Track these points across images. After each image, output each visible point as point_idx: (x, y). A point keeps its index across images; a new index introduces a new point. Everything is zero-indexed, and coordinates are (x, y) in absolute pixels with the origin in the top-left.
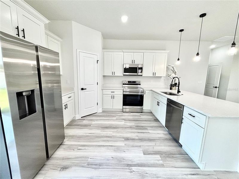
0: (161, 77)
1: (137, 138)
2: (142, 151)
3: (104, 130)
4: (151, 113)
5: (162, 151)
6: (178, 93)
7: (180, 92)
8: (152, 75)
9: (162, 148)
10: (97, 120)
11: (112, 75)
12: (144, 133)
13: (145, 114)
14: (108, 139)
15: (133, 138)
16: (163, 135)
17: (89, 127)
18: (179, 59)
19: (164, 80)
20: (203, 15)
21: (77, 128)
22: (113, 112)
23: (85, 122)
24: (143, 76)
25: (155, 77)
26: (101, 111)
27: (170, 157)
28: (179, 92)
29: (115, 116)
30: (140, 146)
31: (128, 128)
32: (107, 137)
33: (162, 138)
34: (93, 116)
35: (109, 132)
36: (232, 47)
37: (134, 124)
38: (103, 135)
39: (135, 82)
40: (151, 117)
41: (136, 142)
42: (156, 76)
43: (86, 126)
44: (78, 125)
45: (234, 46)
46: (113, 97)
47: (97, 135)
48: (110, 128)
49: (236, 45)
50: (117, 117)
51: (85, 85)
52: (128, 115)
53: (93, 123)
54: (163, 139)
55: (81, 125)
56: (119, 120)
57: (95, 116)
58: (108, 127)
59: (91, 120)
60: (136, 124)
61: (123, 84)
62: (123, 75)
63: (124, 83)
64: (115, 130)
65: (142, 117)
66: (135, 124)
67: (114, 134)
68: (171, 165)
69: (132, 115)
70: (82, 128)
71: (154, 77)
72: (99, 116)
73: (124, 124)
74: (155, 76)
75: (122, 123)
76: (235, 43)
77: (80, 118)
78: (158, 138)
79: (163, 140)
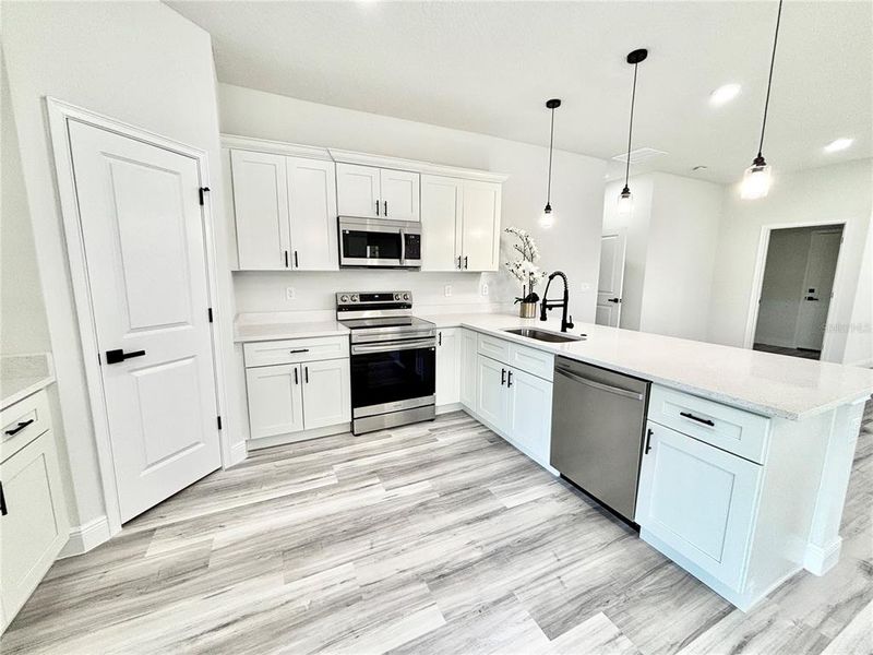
0: (479, 273)
1: (477, 554)
2: (532, 622)
3: (297, 565)
4: (463, 413)
5: (595, 584)
6: (564, 330)
7: (571, 326)
8: (453, 268)
9: (588, 567)
10: (237, 514)
11: (284, 268)
12: (487, 517)
13: (445, 424)
14: (349, 616)
15: (461, 559)
16: (554, 502)
17: (201, 578)
18: (548, 208)
19: (490, 284)
20: (637, 56)
21: (108, 619)
22: (309, 446)
23: (162, 552)
24: (422, 269)
25: (464, 273)
26: (242, 457)
27: (636, 603)
28: (566, 325)
29: (330, 467)
30: (510, 595)
31: (412, 512)
32: (335, 606)
33: (561, 520)
34: (207, 493)
35: (334, 571)
36: (754, 170)
37: (427, 485)
38: (305, 603)
39: (389, 296)
40: (475, 433)
41: (483, 576)
42: (469, 269)
43: (173, 577)
44: (113, 592)
45: (761, 169)
46: (300, 376)
47: (275, 616)
48: (330, 543)
49: (764, 164)
50: (337, 468)
51: (133, 330)
52: (385, 446)
53: (220, 538)
54: (566, 519)
55: (141, 585)
56: (354, 480)
57: (217, 490)
58: (317, 540)
59: (201, 525)
60: (438, 481)
61: (340, 308)
62: (338, 269)
63: (340, 303)
64: (361, 546)
65: (442, 440)
66: (434, 482)
67: (369, 573)
68: (663, 643)
69: (402, 442)
70: (154, 606)
71: (462, 273)
72: (239, 486)
73: (390, 500)
74: (464, 270)
75: (376, 495)
76: (763, 159)
77: (117, 532)
78: (549, 526)
79: (568, 525)
